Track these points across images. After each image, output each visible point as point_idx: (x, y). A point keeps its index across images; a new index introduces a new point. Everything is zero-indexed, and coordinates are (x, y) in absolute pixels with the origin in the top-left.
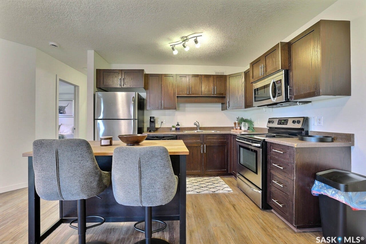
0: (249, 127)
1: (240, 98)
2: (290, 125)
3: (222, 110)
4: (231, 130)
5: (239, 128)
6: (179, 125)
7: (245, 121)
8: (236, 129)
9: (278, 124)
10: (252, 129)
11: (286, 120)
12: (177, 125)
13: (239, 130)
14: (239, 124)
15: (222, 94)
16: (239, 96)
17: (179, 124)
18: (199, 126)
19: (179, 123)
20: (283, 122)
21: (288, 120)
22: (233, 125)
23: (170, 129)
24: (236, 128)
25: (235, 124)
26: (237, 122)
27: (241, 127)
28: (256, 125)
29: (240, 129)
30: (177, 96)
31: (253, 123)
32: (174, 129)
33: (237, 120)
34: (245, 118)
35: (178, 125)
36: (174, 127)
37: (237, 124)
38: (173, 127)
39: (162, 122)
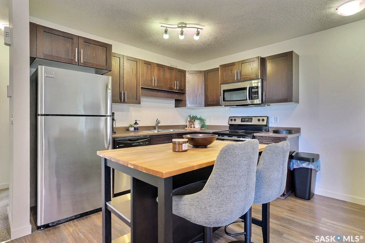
1: (199, 96)
2: (255, 122)
3: (176, 107)
4: (185, 128)
7: (199, 119)
9: (241, 122)
11: (250, 118)
14: (193, 122)
16: (199, 94)
17: (138, 123)
19: (136, 121)
20: (247, 120)
21: (252, 118)
23: (127, 129)
25: (190, 122)
28: (207, 123)
30: (141, 88)
31: (205, 120)
32: (132, 129)
33: (189, 118)
36: (131, 127)
39: (115, 120)
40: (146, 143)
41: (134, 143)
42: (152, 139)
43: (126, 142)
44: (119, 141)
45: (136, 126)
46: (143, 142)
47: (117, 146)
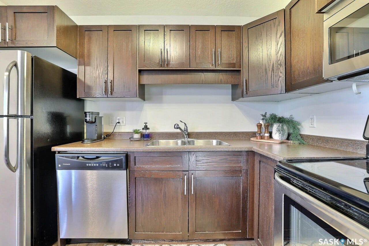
0: (289, 135)
3: (233, 99)
4: (252, 139)
5: (267, 135)
6: (148, 129)
7: (281, 120)
8: (262, 138)
10: (299, 137)
12: (143, 129)
13: (268, 139)
14: (269, 126)
15: (234, 65)
17: (148, 127)
18: (187, 130)
19: (147, 124)
22: (255, 129)
23: (130, 136)
24: (261, 135)
25: (259, 126)
26: (261, 122)
27: (271, 133)
29: (271, 137)
30: (139, 70)
31: (299, 124)
32: (137, 136)
33: (263, 119)
34: (279, 115)
35: (146, 128)
37: (263, 126)
38: (136, 132)
39: (119, 123)
40: (115, 165)
41: (89, 163)
42: (132, 159)
43: (75, 160)
44: (63, 157)
45: (146, 131)
46: (108, 162)
47: (60, 166)
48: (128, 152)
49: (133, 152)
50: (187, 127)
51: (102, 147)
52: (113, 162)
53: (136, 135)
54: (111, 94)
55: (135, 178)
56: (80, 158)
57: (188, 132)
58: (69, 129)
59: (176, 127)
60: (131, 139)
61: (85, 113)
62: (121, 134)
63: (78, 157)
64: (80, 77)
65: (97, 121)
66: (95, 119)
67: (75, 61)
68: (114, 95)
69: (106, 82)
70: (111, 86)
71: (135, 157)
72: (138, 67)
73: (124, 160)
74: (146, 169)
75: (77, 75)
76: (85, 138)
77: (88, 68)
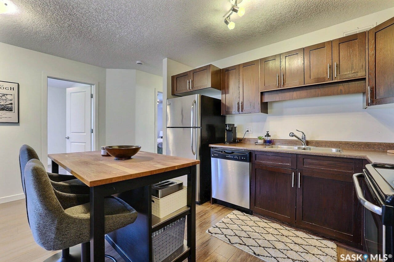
6: (270, 136)
12: (265, 136)
17: (269, 135)
18: (305, 138)
19: (268, 133)
30: (261, 92)
32: (261, 142)
35: (268, 135)
38: (260, 138)
39: (248, 131)
40: (243, 158)
41: (228, 155)
42: (254, 155)
43: (220, 153)
44: (214, 150)
45: (268, 138)
46: (238, 156)
47: (213, 155)
48: (251, 151)
49: (254, 151)
50: (305, 135)
51: (236, 146)
52: (241, 156)
53: (260, 140)
54: (242, 111)
55: (256, 169)
56: (223, 152)
57: (306, 140)
58: (217, 135)
59: (291, 135)
60: (256, 143)
61: (226, 124)
62: (249, 140)
63: (222, 151)
64: (223, 101)
65: (233, 130)
66: (232, 128)
67: (220, 92)
68: (244, 112)
69: (238, 104)
70: (242, 106)
71: (256, 154)
72: (260, 90)
73: (248, 156)
74: (263, 164)
75: (221, 100)
76: (226, 141)
77: (227, 95)
